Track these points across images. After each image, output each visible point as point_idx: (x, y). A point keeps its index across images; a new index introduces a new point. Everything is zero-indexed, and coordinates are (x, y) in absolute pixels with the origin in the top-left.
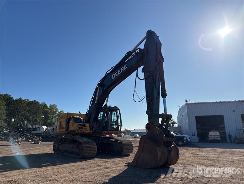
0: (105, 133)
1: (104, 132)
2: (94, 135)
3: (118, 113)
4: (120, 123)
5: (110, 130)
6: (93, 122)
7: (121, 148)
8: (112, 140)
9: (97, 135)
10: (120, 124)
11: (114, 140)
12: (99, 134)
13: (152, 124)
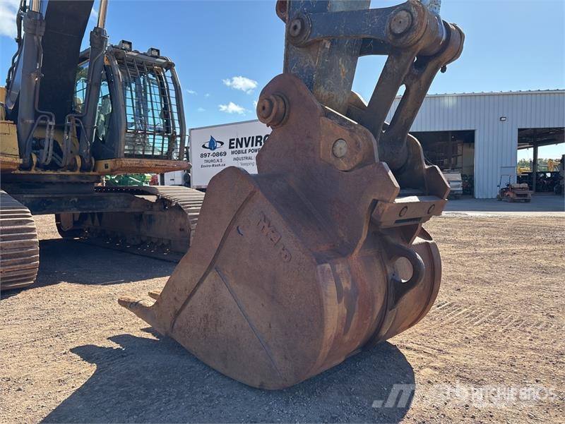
0: (106, 167)
1: (102, 163)
2: (54, 179)
3: (169, 80)
4: (177, 124)
5: (126, 156)
6: (36, 116)
7: (181, 230)
8: (146, 197)
9: (72, 179)
10: (178, 132)
11: (152, 199)
12: (78, 172)
13: (311, 86)
